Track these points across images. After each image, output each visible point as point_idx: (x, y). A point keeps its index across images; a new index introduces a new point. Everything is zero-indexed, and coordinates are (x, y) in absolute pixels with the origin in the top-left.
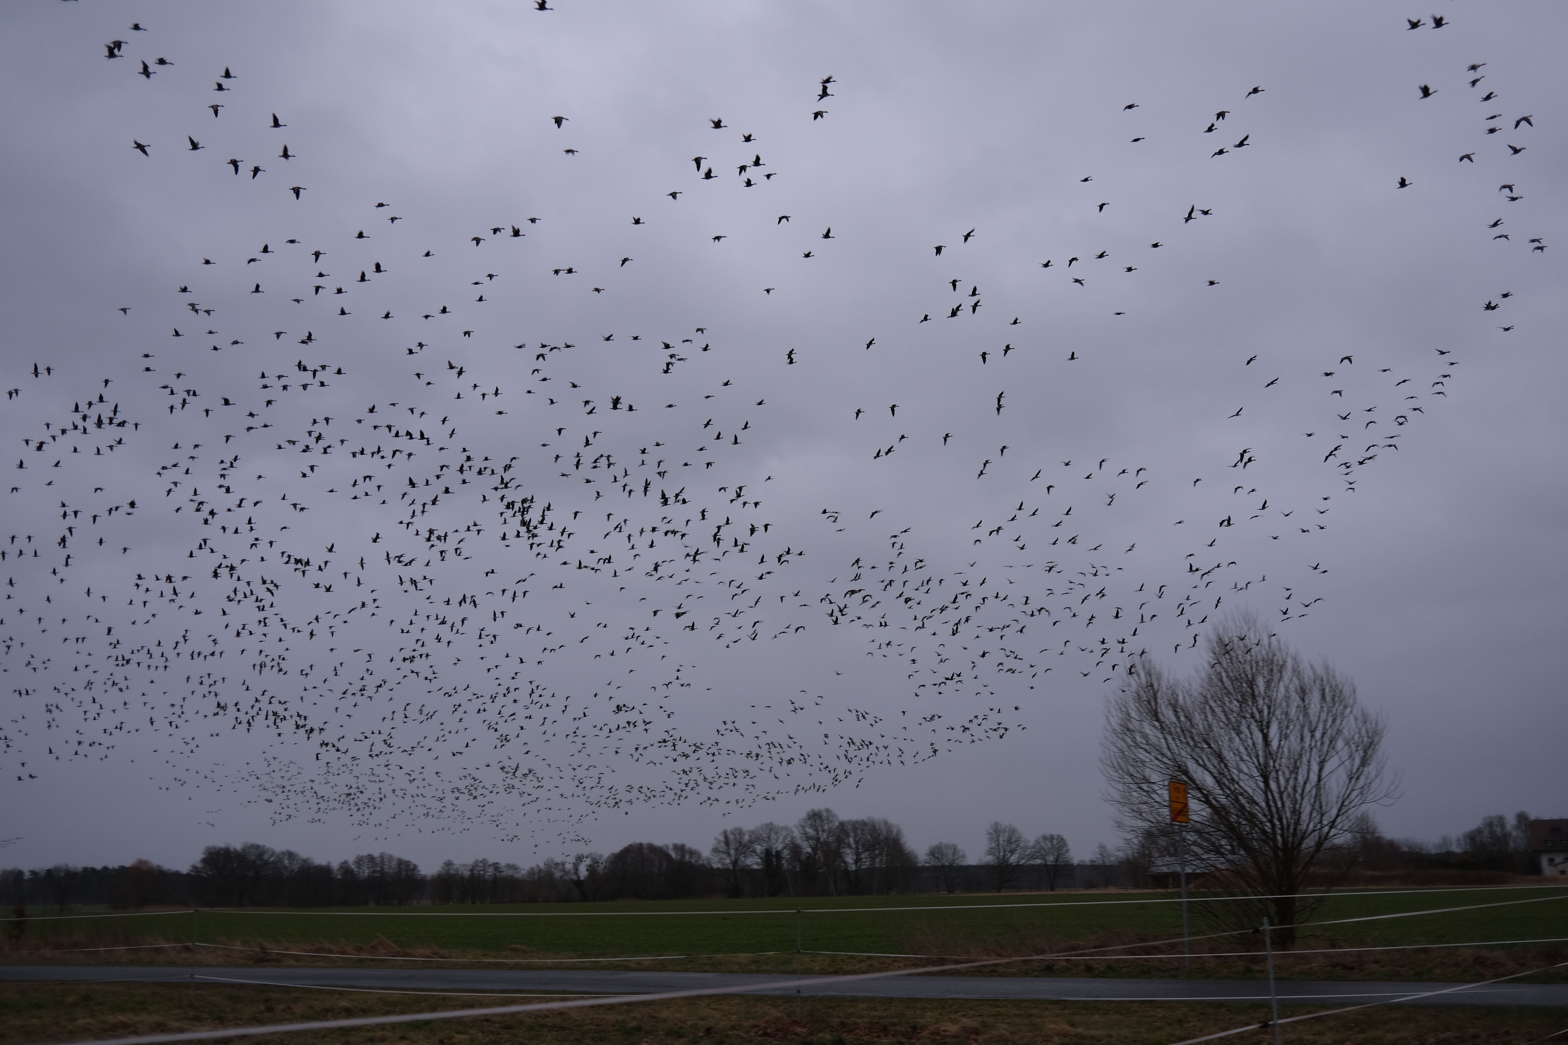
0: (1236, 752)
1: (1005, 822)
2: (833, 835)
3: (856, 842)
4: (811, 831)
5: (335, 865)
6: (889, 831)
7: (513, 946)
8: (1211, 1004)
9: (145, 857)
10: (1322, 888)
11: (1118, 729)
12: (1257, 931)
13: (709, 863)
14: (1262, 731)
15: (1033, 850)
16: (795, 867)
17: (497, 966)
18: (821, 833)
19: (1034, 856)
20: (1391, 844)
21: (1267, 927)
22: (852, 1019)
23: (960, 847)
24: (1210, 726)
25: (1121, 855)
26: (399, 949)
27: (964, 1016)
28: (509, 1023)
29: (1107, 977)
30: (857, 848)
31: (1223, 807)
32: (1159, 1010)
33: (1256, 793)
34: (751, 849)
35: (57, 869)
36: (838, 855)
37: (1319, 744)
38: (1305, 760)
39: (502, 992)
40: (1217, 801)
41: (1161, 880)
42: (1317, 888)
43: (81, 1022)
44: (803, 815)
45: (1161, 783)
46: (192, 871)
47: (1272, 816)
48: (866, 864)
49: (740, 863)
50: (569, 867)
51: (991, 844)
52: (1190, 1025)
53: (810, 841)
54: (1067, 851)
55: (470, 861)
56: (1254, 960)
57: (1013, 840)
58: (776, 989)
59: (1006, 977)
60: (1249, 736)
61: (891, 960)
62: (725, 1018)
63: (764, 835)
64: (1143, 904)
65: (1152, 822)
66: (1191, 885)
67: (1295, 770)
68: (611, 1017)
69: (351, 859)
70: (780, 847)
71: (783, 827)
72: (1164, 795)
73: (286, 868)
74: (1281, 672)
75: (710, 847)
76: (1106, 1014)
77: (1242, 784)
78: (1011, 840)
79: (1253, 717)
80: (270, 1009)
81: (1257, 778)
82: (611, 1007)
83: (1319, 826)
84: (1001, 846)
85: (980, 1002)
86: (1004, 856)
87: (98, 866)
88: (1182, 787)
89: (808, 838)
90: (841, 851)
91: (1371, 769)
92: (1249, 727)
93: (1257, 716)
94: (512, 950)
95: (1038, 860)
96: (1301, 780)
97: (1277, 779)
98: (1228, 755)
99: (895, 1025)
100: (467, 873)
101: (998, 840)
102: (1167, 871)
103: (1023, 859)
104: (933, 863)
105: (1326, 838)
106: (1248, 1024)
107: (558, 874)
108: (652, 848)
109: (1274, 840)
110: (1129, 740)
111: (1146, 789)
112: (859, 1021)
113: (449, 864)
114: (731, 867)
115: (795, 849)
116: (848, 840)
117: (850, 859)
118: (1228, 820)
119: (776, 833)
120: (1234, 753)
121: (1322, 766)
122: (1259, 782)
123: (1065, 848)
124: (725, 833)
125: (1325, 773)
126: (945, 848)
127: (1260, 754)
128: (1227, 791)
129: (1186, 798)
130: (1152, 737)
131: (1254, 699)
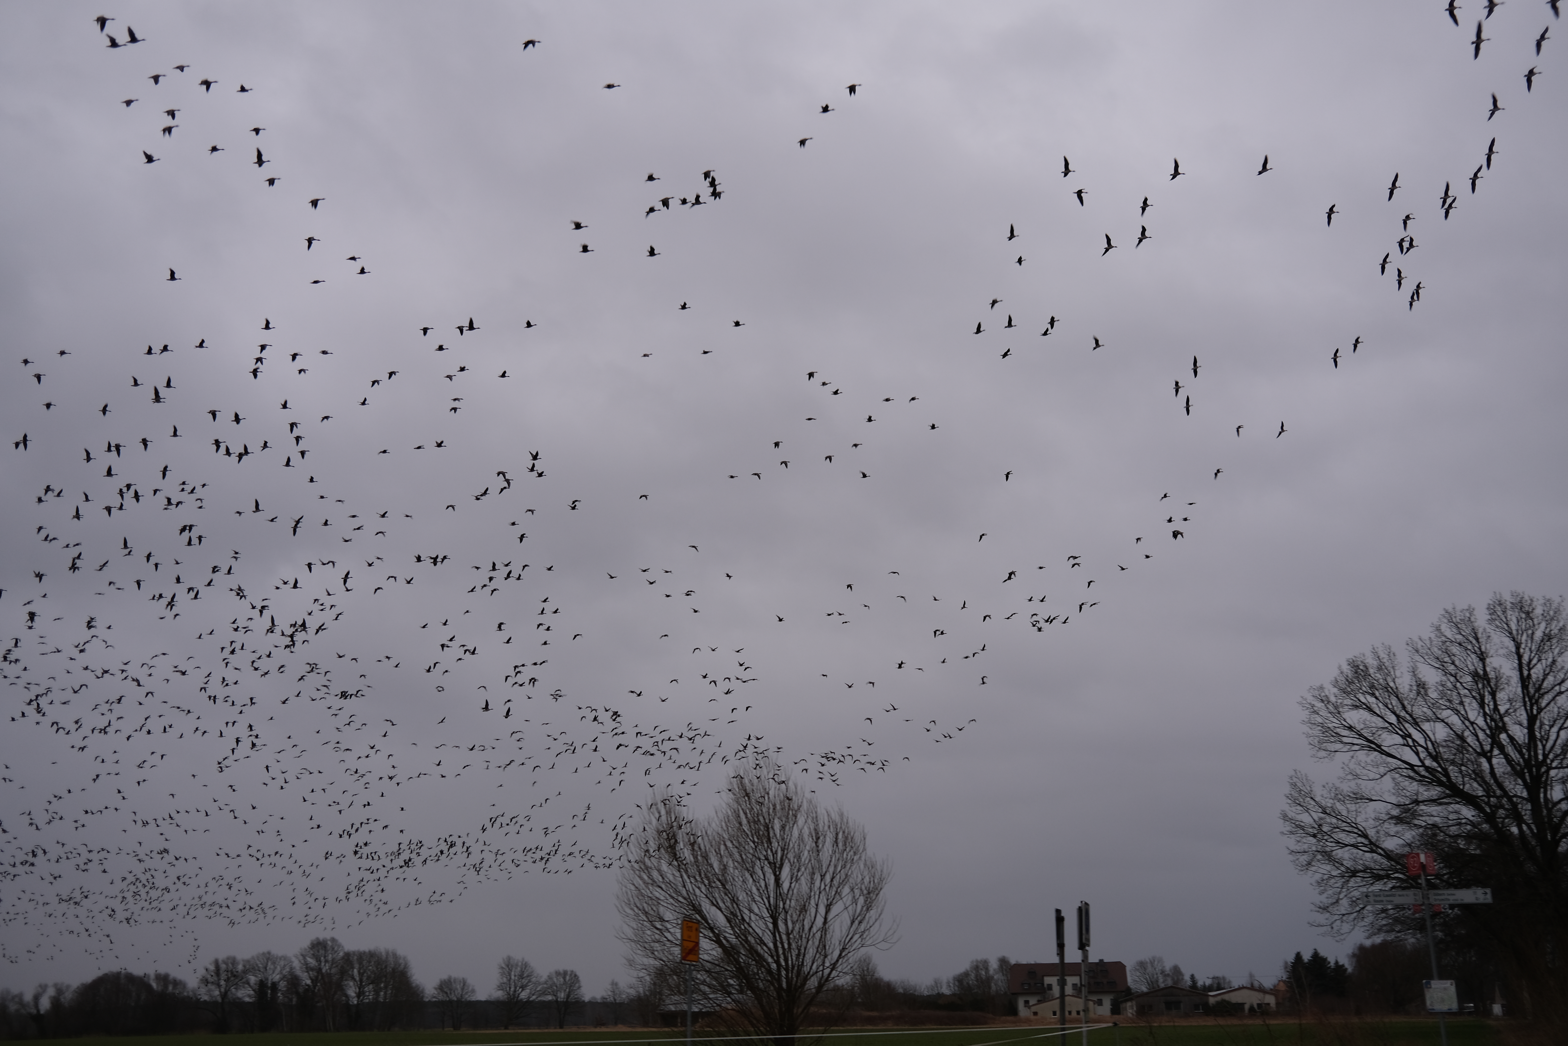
0: (749, 893)
1: (518, 956)
2: (337, 966)
3: (361, 974)
4: (312, 962)
6: (397, 962)
10: (820, 1028)
11: (636, 866)
13: (195, 995)
14: (775, 874)
15: (545, 986)
16: (291, 1000)
18: (323, 964)
19: (545, 992)
20: (888, 985)
23: (470, 981)
24: (725, 866)
25: (632, 992)
30: (361, 981)
31: (733, 947)
33: (765, 934)
34: (244, 980)
36: (340, 988)
37: (827, 888)
38: (813, 902)
40: (728, 941)
41: (669, 1019)
42: (815, 1028)
44: (306, 943)
45: (675, 921)
47: (778, 956)
48: (370, 997)
49: (229, 995)
50: (28, 997)
51: (502, 978)
53: (311, 973)
54: (579, 987)
57: (525, 975)
60: (762, 877)
63: (260, 965)
65: (664, 961)
66: (696, 1025)
67: (803, 912)
70: (276, 977)
71: (283, 956)
72: (677, 934)
74: (796, 815)
75: (198, 978)
77: (753, 925)
78: (523, 975)
79: (767, 859)
81: (766, 919)
83: (821, 968)
84: (512, 981)
86: (515, 991)
88: (695, 926)
89: (308, 969)
90: (343, 983)
91: (873, 913)
92: (762, 868)
93: (771, 858)
95: (549, 996)
96: (808, 923)
97: (786, 920)
98: (742, 896)
101: (510, 975)
102: (676, 1009)
103: (533, 995)
104: (441, 997)
105: (827, 980)
107: (13, 1007)
108: (131, 978)
109: (779, 980)
110: (645, 877)
111: (659, 927)
114: (219, 999)
115: (293, 981)
116: (353, 971)
117: (352, 992)
118: (737, 960)
119: (274, 963)
120: (747, 894)
121: (829, 909)
122: (768, 924)
123: (577, 985)
124: (216, 963)
125: (831, 916)
126: (455, 982)
127: (772, 895)
128: (738, 932)
129: (698, 937)
130: (668, 875)
131: (769, 842)
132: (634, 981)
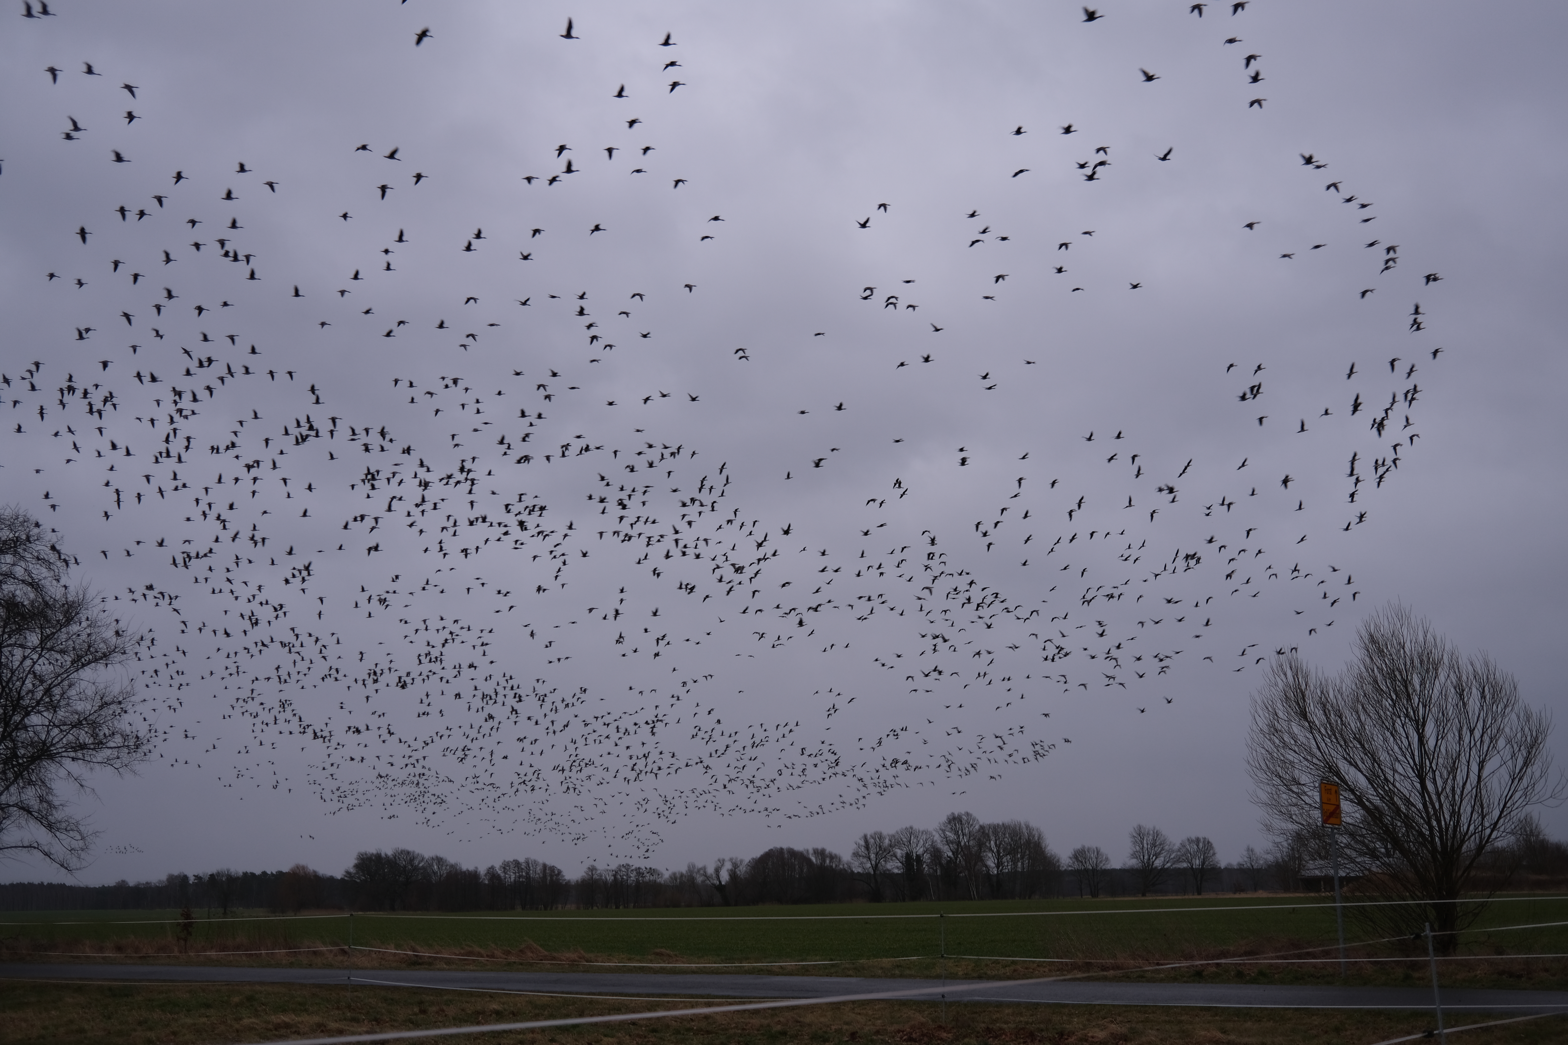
0: (1390, 751)
1: (1149, 824)
2: (974, 839)
3: (997, 846)
4: (951, 835)
5: (482, 870)
6: (1030, 834)
7: (658, 950)
8: (1369, 1012)
9: (302, 862)
10: (1483, 892)
11: (1266, 729)
12: (1418, 936)
13: (850, 867)
14: (1418, 733)
15: (1179, 853)
16: (935, 871)
17: (642, 970)
18: (961, 837)
19: (1179, 859)
21: (1428, 932)
22: (998, 1025)
23: (1103, 850)
24: (1362, 725)
25: (1270, 858)
26: (546, 953)
27: (1112, 1022)
28: (655, 1028)
29: (1258, 983)
30: (998, 852)
31: (1376, 808)
32: (1315, 1017)
33: (1413, 794)
34: (891, 853)
35: (218, 874)
36: (980, 859)
37: (1478, 744)
38: (1463, 760)
39: (648, 995)
40: (1370, 802)
41: (1312, 884)
42: (1479, 893)
43: (246, 1021)
44: (944, 819)
45: (1311, 784)
46: (345, 876)
47: (1429, 818)
48: (1008, 868)
49: (880, 868)
50: (711, 870)
51: (1135, 847)
52: (1348, 1033)
53: (951, 846)
54: (1214, 854)
55: (614, 866)
56: (1414, 966)
57: (1158, 843)
58: (923, 995)
59: (1154, 982)
60: (1404, 735)
61: (1035, 965)
62: (870, 1023)
63: (904, 839)
64: (1294, 909)
65: (1303, 825)
66: (1345, 889)
67: (1453, 770)
68: (756, 1021)
69: (498, 866)
70: (920, 851)
71: (924, 831)
72: (1315, 797)
73: (435, 873)
74: (1436, 670)
75: (851, 852)
76: (1259, 1021)
77: (1397, 785)
78: (1155, 842)
79: (1408, 716)
80: (423, 1012)
81: (1412, 779)
82: (756, 1012)
83: (1480, 829)
84: (1145, 849)
85: (1128, 1008)
86: (1149, 859)
87: (258, 872)
88: (1334, 788)
89: (948, 842)
90: (981, 855)
91: (1535, 769)
92: (1403, 726)
93: (1412, 715)
94: (657, 954)
95: (1184, 863)
96: (1460, 780)
97: (1434, 779)
98: (1383, 756)
99: (1042, 1030)
100: (610, 878)
101: (1142, 843)
102: (1319, 874)
103: (1168, 862)
104: (1077, 866)
105: (1487, 841)
106: (1409, 1034)
107: (699, 879)
108: (792, 853)
109: (1433, 843)
110: (1277, 741)
111: (1296, 790)
112: (1005, 1026)
113: (592, 869)
114: (872, 873)
115: (936, 854)
116: (990, 843)
117: (991, 863)
118: (1381, 822)
119: (916, 837)
120: (1388, 753)
121: (1483, 766)
122: (1415, 783)
123: (1211, 852)
124: (865, 837)
125: (1485, 773)
126: (1088, 852)
127: (1416, 753)
128: (1382, 793)
129: (1338, 800)
130: (1301, 738)
131: (1409, 698)
132: (1270, 846)
